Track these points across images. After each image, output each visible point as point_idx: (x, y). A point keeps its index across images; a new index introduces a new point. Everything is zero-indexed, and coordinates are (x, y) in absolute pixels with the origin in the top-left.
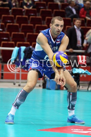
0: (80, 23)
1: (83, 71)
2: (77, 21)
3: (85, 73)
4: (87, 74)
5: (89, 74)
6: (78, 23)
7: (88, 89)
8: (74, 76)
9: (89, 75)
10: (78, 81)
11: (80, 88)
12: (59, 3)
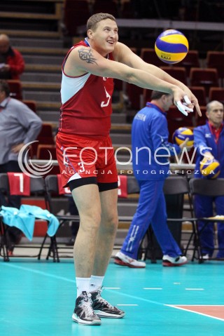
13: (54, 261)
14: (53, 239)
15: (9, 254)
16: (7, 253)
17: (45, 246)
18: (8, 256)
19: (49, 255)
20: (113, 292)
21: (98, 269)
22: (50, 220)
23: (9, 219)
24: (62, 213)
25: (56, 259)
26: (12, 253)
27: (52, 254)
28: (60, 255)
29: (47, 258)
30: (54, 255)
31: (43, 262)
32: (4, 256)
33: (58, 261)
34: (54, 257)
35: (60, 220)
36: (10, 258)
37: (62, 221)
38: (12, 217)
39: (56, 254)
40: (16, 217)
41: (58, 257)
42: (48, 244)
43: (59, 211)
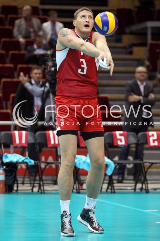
0: (40, 74)
1: (21, 158)
2: (36, 71)
3: (23, 162)
4: (26, 163)
5: (31, 162)
6: (38, 75)
7: (33, 189)
8: (5, 167)
9: (30, 164)
10: (13, 175)
11: (20, 188)
12: (22, 40)
13: (112, 193)
14: (111, 177)
15: (81, 188)
16: (79, 188)
17: (105, 182)
18: (79, 190)
19: (108, 188)
20: (152, 213)
21: (93, 195)
22: (108, 164)
23: (80, 164)
24: (117, 158)
25: (113, 191)
26: (82, 188)
27: (110, 187)
28: (116, 188)
29: (107, 191)
30: (112, 188)
31: (104, 193)
32: (77, 190)
33: (115, 193)
34: (111, 189)
35: (115, 163)
36: (81, 191)
37: (116, 164)
38: (82, 162)
39: (113, 187)
40: (85, 162)
41: (114, 190)
42: (107, 180)
43: (114, 157)
